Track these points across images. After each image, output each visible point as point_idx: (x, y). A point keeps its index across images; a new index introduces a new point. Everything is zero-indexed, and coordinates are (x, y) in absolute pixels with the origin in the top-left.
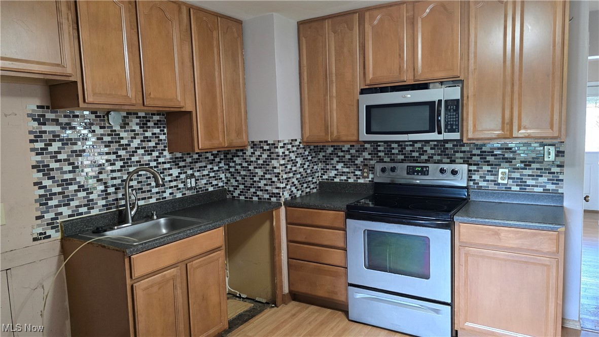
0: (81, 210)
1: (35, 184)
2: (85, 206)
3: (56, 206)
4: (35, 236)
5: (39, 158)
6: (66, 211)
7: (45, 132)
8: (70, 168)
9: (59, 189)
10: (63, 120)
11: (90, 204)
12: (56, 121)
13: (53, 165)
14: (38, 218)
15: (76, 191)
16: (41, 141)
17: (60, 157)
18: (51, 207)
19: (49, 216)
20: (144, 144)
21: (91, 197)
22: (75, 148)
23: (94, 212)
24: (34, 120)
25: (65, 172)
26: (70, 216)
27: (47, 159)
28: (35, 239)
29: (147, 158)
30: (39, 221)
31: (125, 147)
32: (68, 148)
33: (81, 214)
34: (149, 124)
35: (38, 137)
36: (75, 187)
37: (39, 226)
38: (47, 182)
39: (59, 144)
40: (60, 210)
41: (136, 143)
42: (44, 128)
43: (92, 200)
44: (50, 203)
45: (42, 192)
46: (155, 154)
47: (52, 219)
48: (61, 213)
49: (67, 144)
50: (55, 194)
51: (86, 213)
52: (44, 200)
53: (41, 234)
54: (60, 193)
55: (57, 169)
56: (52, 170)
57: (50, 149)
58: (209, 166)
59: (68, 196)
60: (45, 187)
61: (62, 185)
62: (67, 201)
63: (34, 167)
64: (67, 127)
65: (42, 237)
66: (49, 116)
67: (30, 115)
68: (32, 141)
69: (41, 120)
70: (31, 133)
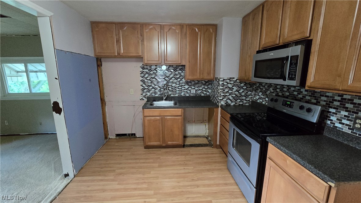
0: (153, 94)
1: (141, 85)
2: (154, 93)
3: (146, 92)
4: (141, 99)
5: (142, 78)
6: (149, 94)
7: (144, 71)
8: (150, 82)
9: (147, 88)
10: (149, 68)
11: (155, 93)
12: (147, 68)
13: (146, 81)
14: (141, 94)
15: (151, 89)
17: (148, 79)
18: (145, 92)
19: (144, 94)
20: (175, 76)
21: (156, 91)
22: (152, 76)
23: (156, 95)
24: (141, 68)
25: (149, 83)
26: (149, 95)
27: (144, 79)
28: (140, 100)
29: (176, 81)
30: (142, 95)
31: (168, 77)
32: (150, 76)
33: (153, 95)
34: (177, 69)
35: (142, 73)
36: (151, 87)
37: (141, 96)
38: (144, 85)
39: (148, 75)
40: (147, 93)
41: (172, 76)
42: (144, 70)
43: (156, 92)
44: (144, 91)
45: (143, 88)
46: (179, 80)
47: (145, 95)
48: (147, 94)
49: (150, 75)
50: (146, 89)
51: (154, 95)
52: (143, 90)
53: (142, 98)
54: (147, 89)
55: (147, 82)
56: (145, 82)
57: (145, 76)
58: (203, 86)
59: (149, 90)
60: (143, 86)
61: (148, 86)
62: (149, 91)
63: (141, 81)
64: (150, 70)
65: (142, 99)
66: (145, 67)
67: (140, 67)
68: (141, 74)
69: (143, 68)
70: (140, 72)
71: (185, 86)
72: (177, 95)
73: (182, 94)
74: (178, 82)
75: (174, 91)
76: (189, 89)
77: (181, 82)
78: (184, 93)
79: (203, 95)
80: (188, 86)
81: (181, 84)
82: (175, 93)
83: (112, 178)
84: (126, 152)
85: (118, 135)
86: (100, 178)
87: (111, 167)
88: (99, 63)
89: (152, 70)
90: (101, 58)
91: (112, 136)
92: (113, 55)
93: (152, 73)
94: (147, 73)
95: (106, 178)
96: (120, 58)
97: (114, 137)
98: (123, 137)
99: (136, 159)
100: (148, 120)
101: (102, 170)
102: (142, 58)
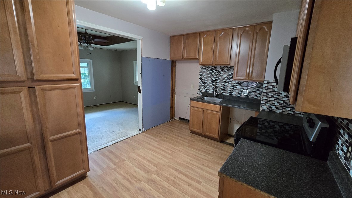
0: (207, 91)
1: (199, 82)
5: (201, 77)
8: (206, 80)
9: (203, 84)
10: (207, 68)
11: (210, 90)
12: (205, 68)
13: (203, 79)
14: (199, 89)
17: (205, 77)
18: (201, 88)
20: (228, 76)
21: (210, 88)
22: (208, 75)
23: (210, 92)
26: (205, 91)
28: (198, 94)
29: (228, 81)
31: (221, 76)
32: (207, 75)
34: (231, 70)
36: (207, 85)
37: (199, 91)
38: (201, 82)
39: (205, 74)
40: (203, 89)
41: (225, 76)
42: (202, 70)
45: (200, 84)
46: (231, 80)
47: (201, 91)
52: (201, 86)
57: (203, 75)
62: (205, 87)
63: (199, 78)
64: (207, 70)
65: (199, 94)
66: (204, 67)
67: (200, 67)
68: (200, 73)
69: (202, 68)
70: (200, 71)
71: (237, 87)
72: (228, 94)
73: (233, 94)
74: (231, 82)
75: (226, 90)
76: (241, 89)
77: (233, 82)
78: (235, 93)
79: (256, 98)
80: (241, 87)
81: (233, 84)
82: (227, 92)
83: (157, 140)
84: (177, 130)
85: (180, 118)
86: (152, 137)
87: (161, 135)
88: (174, 64)
89: (209, 70)
90: (176, 60)
91: (177, 118)
92: (180, 58)
93: (208, 72)
94: (205, 72)
95: (155, 139)
96: (184, 60)
97: (178, 119)
98: (183, 121)
99: (179, 136)
100: (193, 110)
101: (157, 134)
102: (199, 60)
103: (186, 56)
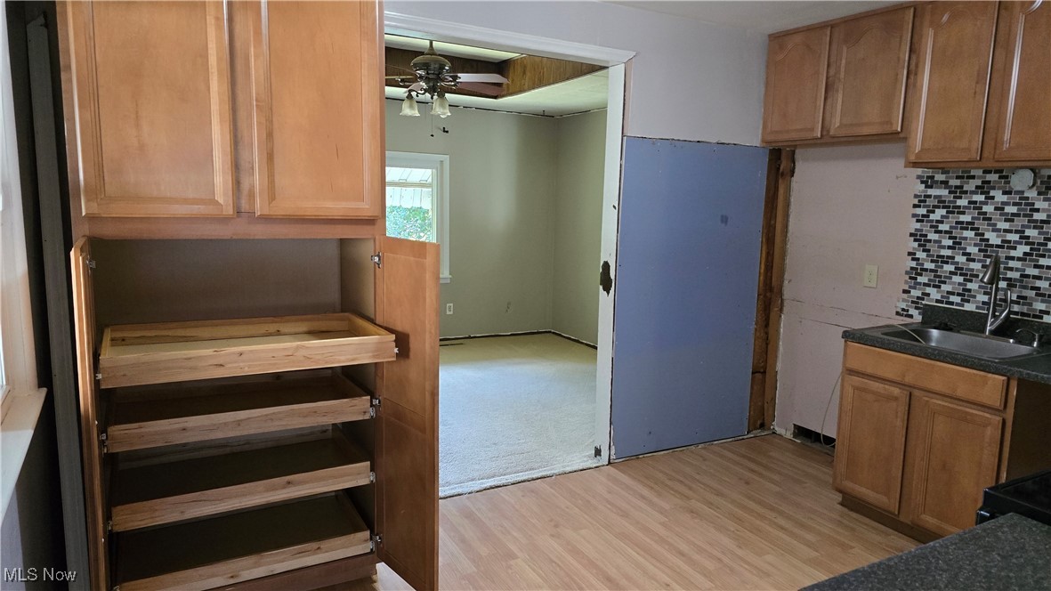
1: (910, 254)
3: (925, 285)
4: (900, 310)
6: (935, 294)
7: (930, 196)
8: (950, 243)
9: (932, 266)
10: (954, 182)
11: (966, 295)
12: (945, 184)
13: (932, 236)
14: (905, 292)
16: (924, 207)
17: (941, 227)
18: (920, 284)
19: (916, 293)
21: (969, 286)
22: (962, 218)
24: (922, 182)
27: (926, 228)
28: (898, 313)
30: (905, 296)
31: (1039, 226)
35: (922, 201)
36: (951, 268)
44: (920, 279)
47: (918, 298)
48: (928, 295)
50: (926, 270)
51: (958, 304)
52: (915, 273)
53: (903, 310)
54: (932, 271)
55: (935, 241)
56: (930, 241)
57: (932, 217)
59: (940, 277)
60: (918, 259)
61: (937, 262)
62: (938, 282)
63: (911, 235)
64: (958, 192)
65: (903, 313)
66: (940, 177)
67: (919, 177)
68: (915, 206)
69: (929, 182)
70: (916, 196)
84: (772, 481)
85: (801, 432)
89: (966, 192)
91: (782, 428)
92: (809, 135)
93: (962, 202)
94: (941, 201)
97: (789, 435)
103: (837, 124)
